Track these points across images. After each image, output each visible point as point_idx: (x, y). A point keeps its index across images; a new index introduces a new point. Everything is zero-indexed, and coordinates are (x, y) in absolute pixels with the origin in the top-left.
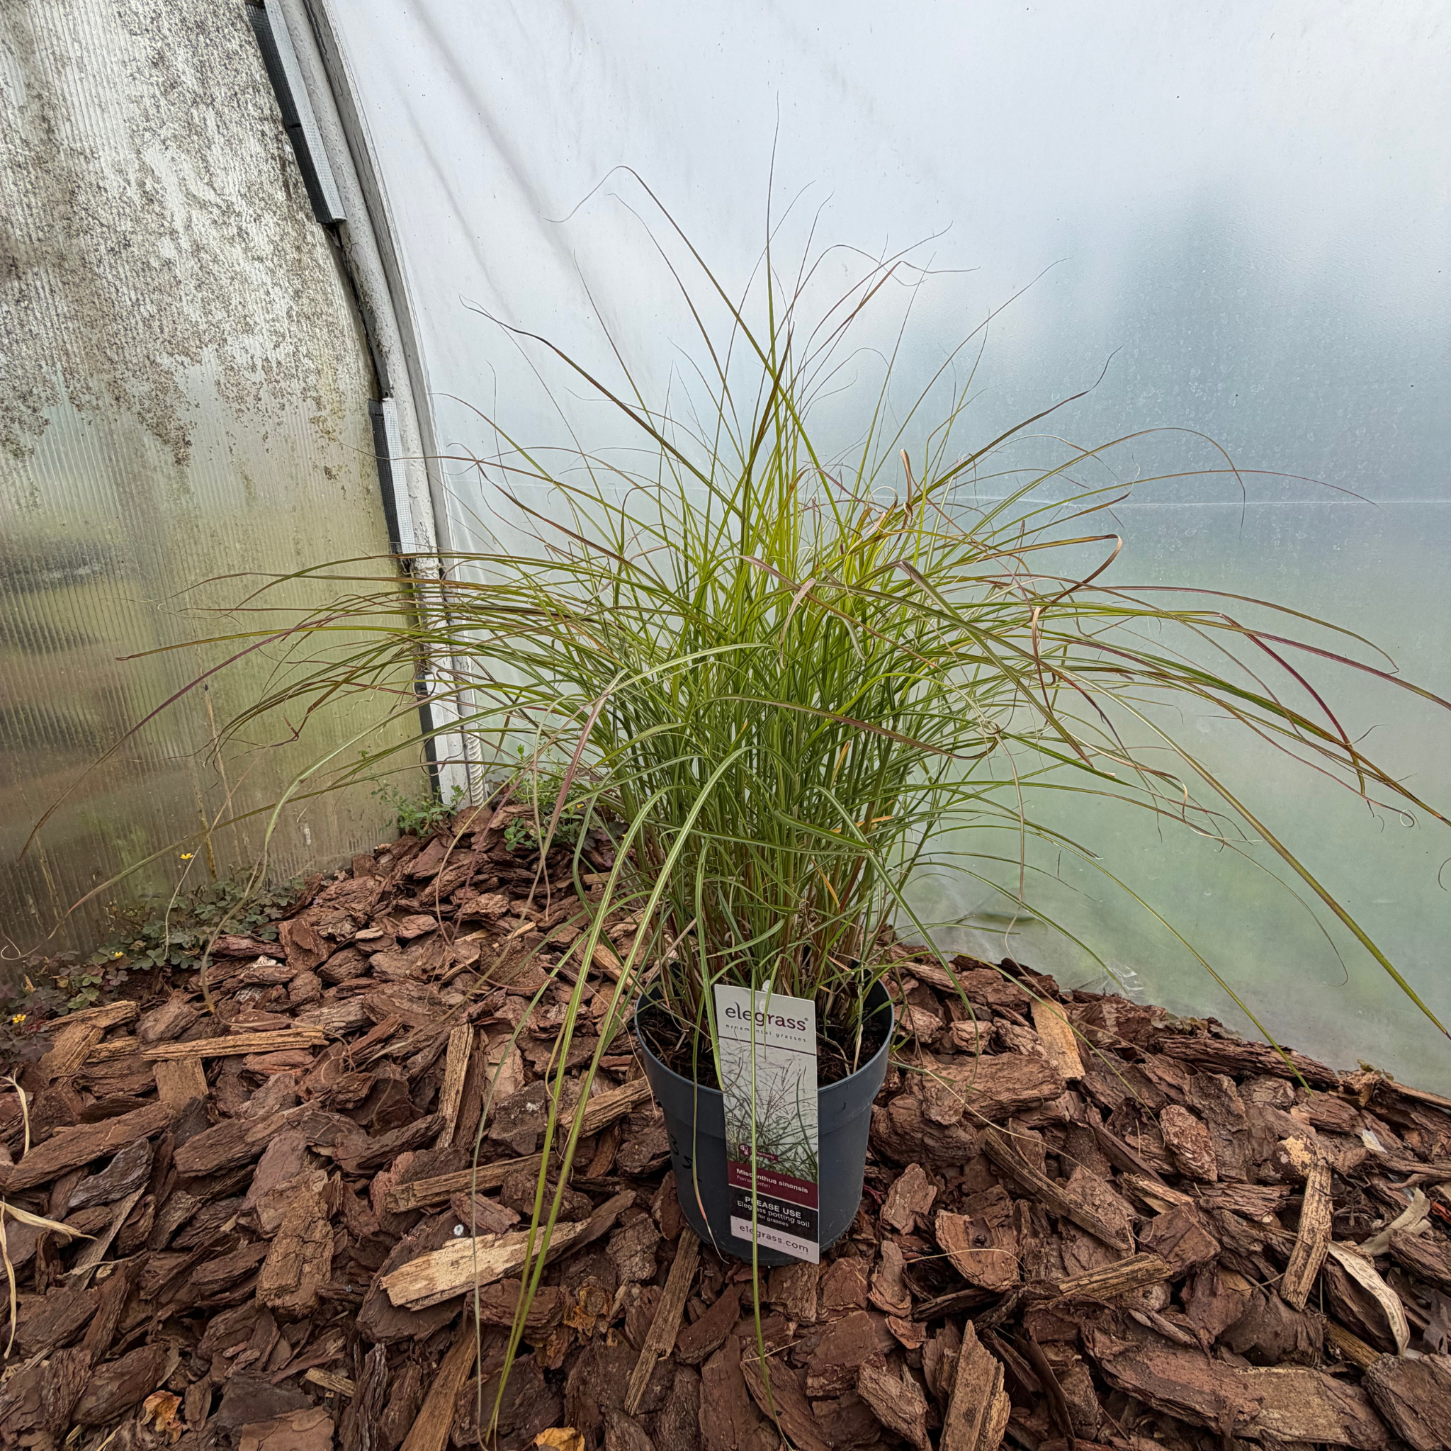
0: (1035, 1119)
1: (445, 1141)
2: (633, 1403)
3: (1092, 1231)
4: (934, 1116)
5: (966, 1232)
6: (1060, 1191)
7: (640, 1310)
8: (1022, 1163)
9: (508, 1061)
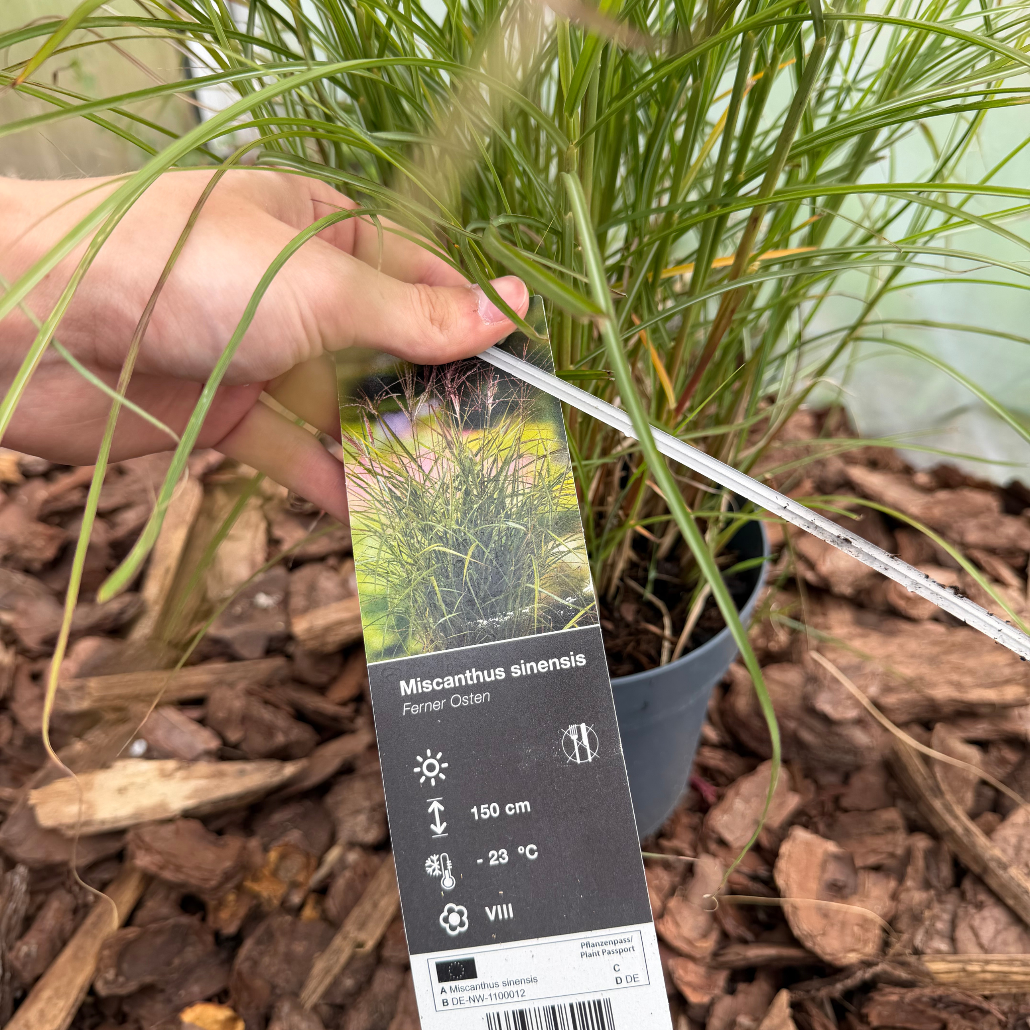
0: (981, 730)
1: (142, 630)
2: (313, 992)
3: (1011, 902)
4: (824, 704)
5: (823, 866)
6: (981, 840)
7: (350, 886)
8: (938, 791)
9: (248, 535)
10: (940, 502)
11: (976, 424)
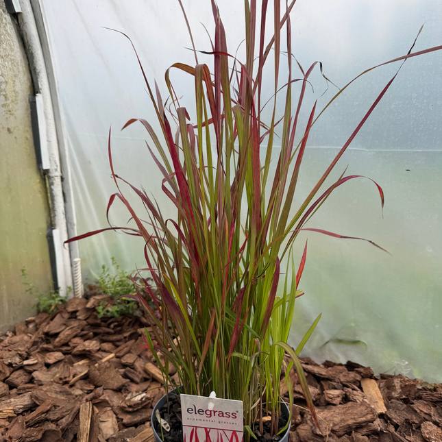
0: (365, 431)
4: (318, 432)
9: (110, 420)
10: (330, 370)
11: (332, 346)
